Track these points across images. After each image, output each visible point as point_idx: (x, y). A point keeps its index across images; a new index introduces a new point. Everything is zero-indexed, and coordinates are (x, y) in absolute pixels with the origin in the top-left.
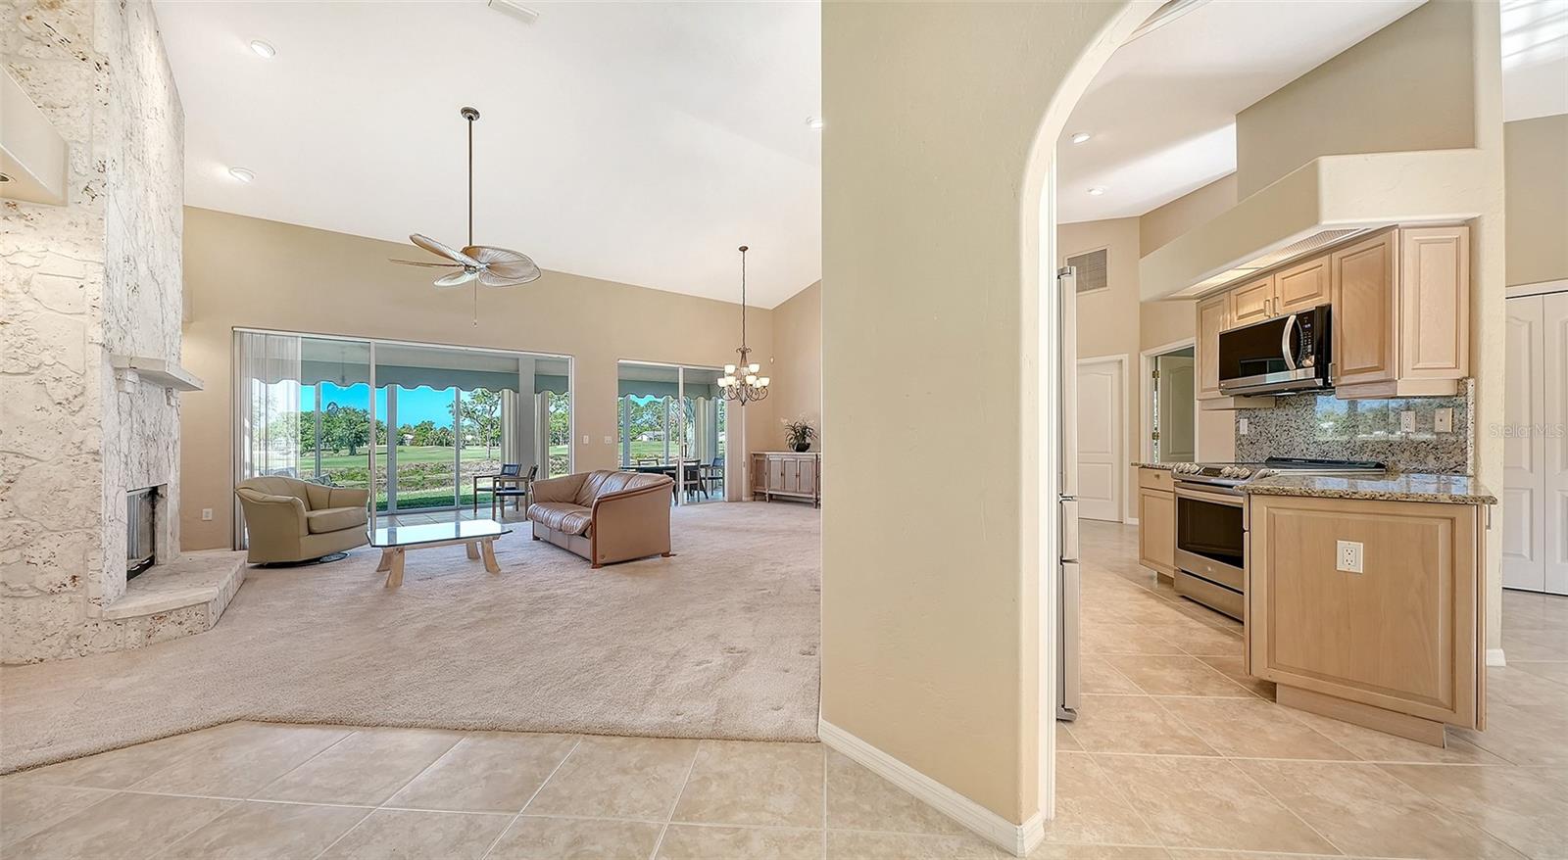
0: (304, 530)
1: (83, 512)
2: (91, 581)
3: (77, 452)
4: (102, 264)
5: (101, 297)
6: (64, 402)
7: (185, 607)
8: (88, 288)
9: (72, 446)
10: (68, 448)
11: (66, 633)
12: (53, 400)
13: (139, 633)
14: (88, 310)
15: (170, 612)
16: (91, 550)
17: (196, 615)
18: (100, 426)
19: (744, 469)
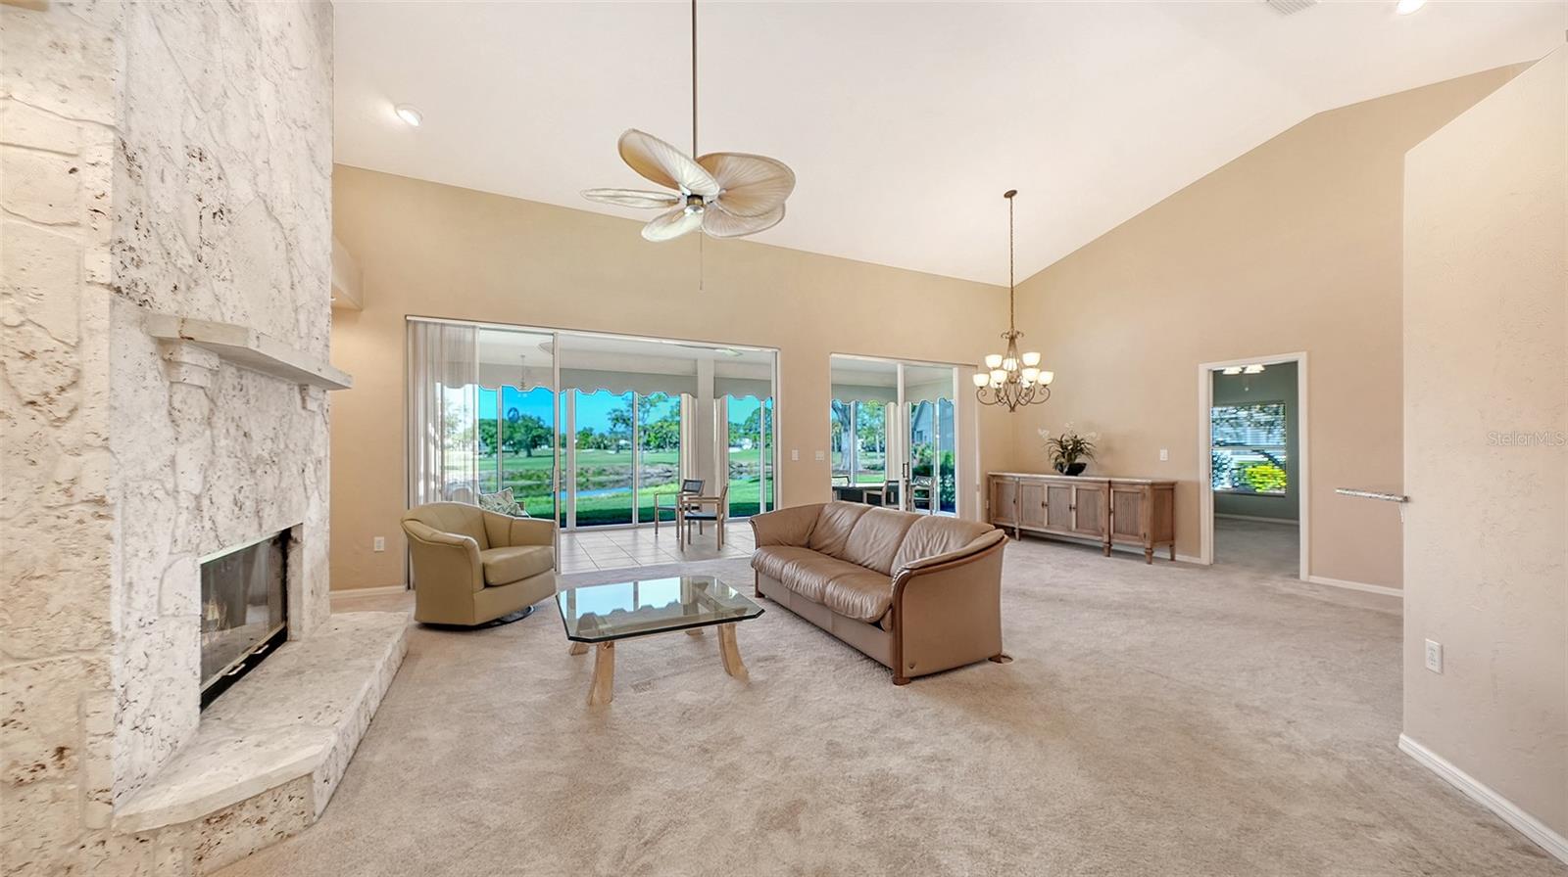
0: (479, 583)
1: (76, 619)
2: (92, 756)
3: (64, 499)
4: (112, 128)
5: (109, 194)
6: (40, 400)
7: (268, 790)
8: (88, 175)
9: (55, 488)
10: (46, 494)
11: (46, 862)
12: (19, 397)
13: (179, 855)
14: (85, 217)
15: (242, 804)
16: (93, 694)
17: (291, 798)
18: (107, 449)
19: (978, 494)
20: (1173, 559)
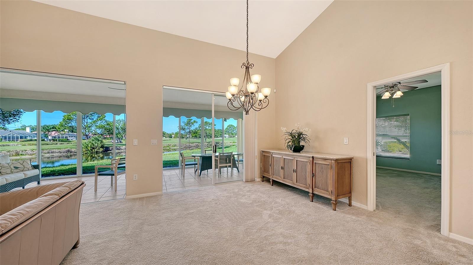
20: (350, 205)
